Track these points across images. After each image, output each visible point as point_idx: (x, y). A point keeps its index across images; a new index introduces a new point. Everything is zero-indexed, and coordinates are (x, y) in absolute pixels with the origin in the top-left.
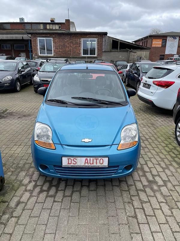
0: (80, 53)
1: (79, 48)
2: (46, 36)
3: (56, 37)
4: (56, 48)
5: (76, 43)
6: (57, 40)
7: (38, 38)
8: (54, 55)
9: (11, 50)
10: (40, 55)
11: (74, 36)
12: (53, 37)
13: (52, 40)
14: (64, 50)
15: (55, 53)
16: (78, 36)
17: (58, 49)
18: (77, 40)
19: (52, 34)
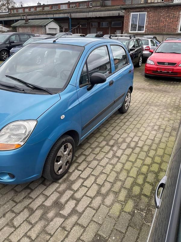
0: (176, 29)
1: (177, 22)
2: (141, 10)
3: (150, 11)
4: (149, 23)
5: (174, 17)
6: (151, 14)
7: (132, 13)
8: (145, 32)
9: (108, 28)
10: (130, 32)
11: (172, 9)
12: (147, 11)
13: (146, 14)
14: (158, 25)
15: (146, 30)
16: (177, 9)
17: (150, 24)
18: (175, 13)
19: (147, 8)
